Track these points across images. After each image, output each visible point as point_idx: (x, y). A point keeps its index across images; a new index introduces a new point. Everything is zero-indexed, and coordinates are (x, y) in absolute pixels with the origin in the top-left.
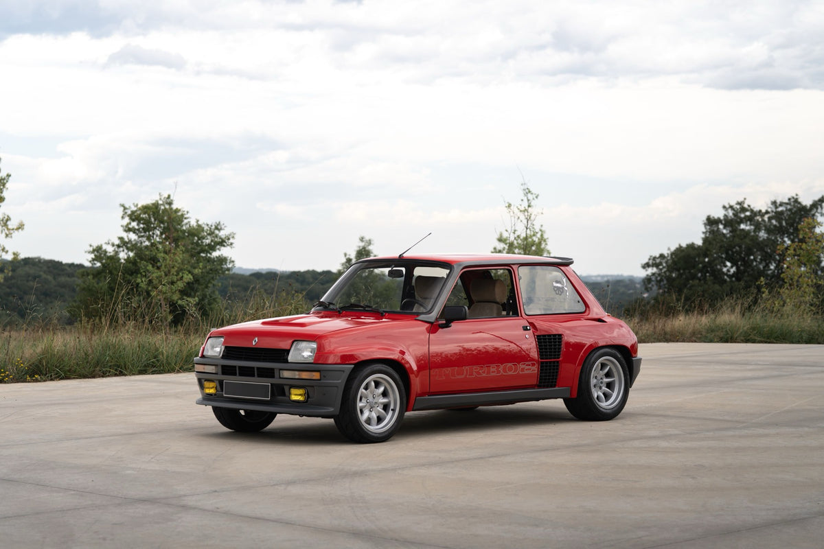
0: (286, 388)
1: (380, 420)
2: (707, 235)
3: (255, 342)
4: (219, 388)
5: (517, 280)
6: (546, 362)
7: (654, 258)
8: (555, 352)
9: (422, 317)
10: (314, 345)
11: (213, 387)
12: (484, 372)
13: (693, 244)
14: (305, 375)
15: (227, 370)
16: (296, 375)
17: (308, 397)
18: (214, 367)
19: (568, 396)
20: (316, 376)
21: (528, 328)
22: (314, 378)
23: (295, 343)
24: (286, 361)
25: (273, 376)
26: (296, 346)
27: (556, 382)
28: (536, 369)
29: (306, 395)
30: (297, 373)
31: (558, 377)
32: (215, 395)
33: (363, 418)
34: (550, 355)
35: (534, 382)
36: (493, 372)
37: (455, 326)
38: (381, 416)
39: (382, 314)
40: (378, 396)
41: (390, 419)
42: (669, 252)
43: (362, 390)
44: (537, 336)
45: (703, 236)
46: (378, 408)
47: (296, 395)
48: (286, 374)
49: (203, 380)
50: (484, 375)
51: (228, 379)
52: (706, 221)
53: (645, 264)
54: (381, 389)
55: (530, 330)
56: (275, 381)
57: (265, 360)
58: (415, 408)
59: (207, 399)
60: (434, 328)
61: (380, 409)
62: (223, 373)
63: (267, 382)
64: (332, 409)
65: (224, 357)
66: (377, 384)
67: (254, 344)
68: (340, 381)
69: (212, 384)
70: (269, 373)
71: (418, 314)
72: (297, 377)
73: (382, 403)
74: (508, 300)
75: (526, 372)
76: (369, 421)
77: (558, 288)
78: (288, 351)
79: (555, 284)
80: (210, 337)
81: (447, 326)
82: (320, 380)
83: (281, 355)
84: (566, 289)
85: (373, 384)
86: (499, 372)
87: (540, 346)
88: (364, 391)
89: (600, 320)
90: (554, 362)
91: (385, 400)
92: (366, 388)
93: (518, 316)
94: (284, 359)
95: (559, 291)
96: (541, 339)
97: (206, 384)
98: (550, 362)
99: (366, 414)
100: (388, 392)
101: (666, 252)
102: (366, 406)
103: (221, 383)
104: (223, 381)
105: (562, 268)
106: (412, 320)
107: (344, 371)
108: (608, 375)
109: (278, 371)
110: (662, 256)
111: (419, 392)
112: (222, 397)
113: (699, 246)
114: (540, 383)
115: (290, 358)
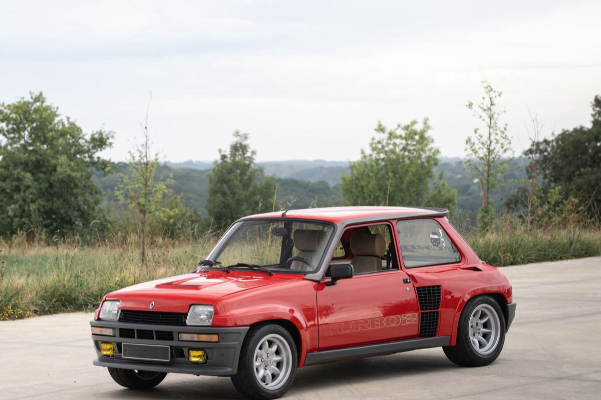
0: (185, 350)
1: (274, 377)
2: (596, 118)
3: (151, 306)
4: (116, 350)
5: (396, 233)
6: (427, 313)
7: (538, 144)
8: (434, 303)
9: (309, 276)
10: (211, 309)
11: (111, 348)
12: (368, 326)
13: (582, 128)
14: (204, 338)
15: (124, 333)
16: (195, 337)
17: (207, 358)
18: (111, 330)
19: (448, 344)
20: (215, 338)
21: (408, 281)
22: (213, 340)
23: (192, 307)
24: (185, 324)
25: (172, 339)
26: (193, 310)
27: (435, 331)
28: (417, 320)
29: (205, 356)
30: (195, 336)
31: (438, 325)
32: (113, 356)
33: (259, 375)
34: (430, 306)
35: (415, 332)
36: (376, 325)
37: (340, 282)
38: (275, 374)
39: (270, 273)
40: (272, 355)
41: (284, 376)
42: (553, 138)
43: (257, 350)
44: (417, 288)
45: (592, 119)
46: (272, 366)
47: (195, 357)
48: (185, 337)
49: (100, 343)
50: (369, 328)
51: (126, 342)
52: (594, 103)
53: (527, 151)
54: (275, 348)
55: (410, 282)
56: (174, 343)
57: (162, 323)
58: (306, 363)
59: (104, 360)
60: (320, 285)
61: (274, 367)
62: (121, 336)
63: (165, 344)
64: (230, 369)
65: (120, 320)
66: (271, 343)
67: (151, 307)
68: (237, 343)
69: (109, 346)
70: (168, 336)
71: (305, 273)
72: (196, 339)
73: (275, 361)
74: (388, 254)
75: (407, 323)
76: (264, 379)
77: (435, 240)
78: (186, 315)
79: (432, 236)
80: (105, 300)
81: (332, 283)
82: (218, 342)
83: (178, 318)
84: (442, 240)
85: (267, 343)
86: (382, 325)
87: (419, 297)
88: (259, 351)
89: (475, 269)
90: (434, 313)
91: (278, 358)
92: (261, 348)
93: (398, 269)
94: (182, 323)
95: (436, 242)
96: (420, 291)
97: (104, 346)
98: (430, 313)
99: (262, 372)
100: (281, 351)
101: (550, 138)
102: (260, 365)
103: (119, 345)
104: (121, 343)
105: (436, 219)
106: (300, 279)
107: (240, 333)
108: (485, 325)
109: (177, 334)
110: (546, 142)
111: (309, 348)
112: (120, 358)
113: (589, 130)
114: (420, 333)
115: (189, 321)
